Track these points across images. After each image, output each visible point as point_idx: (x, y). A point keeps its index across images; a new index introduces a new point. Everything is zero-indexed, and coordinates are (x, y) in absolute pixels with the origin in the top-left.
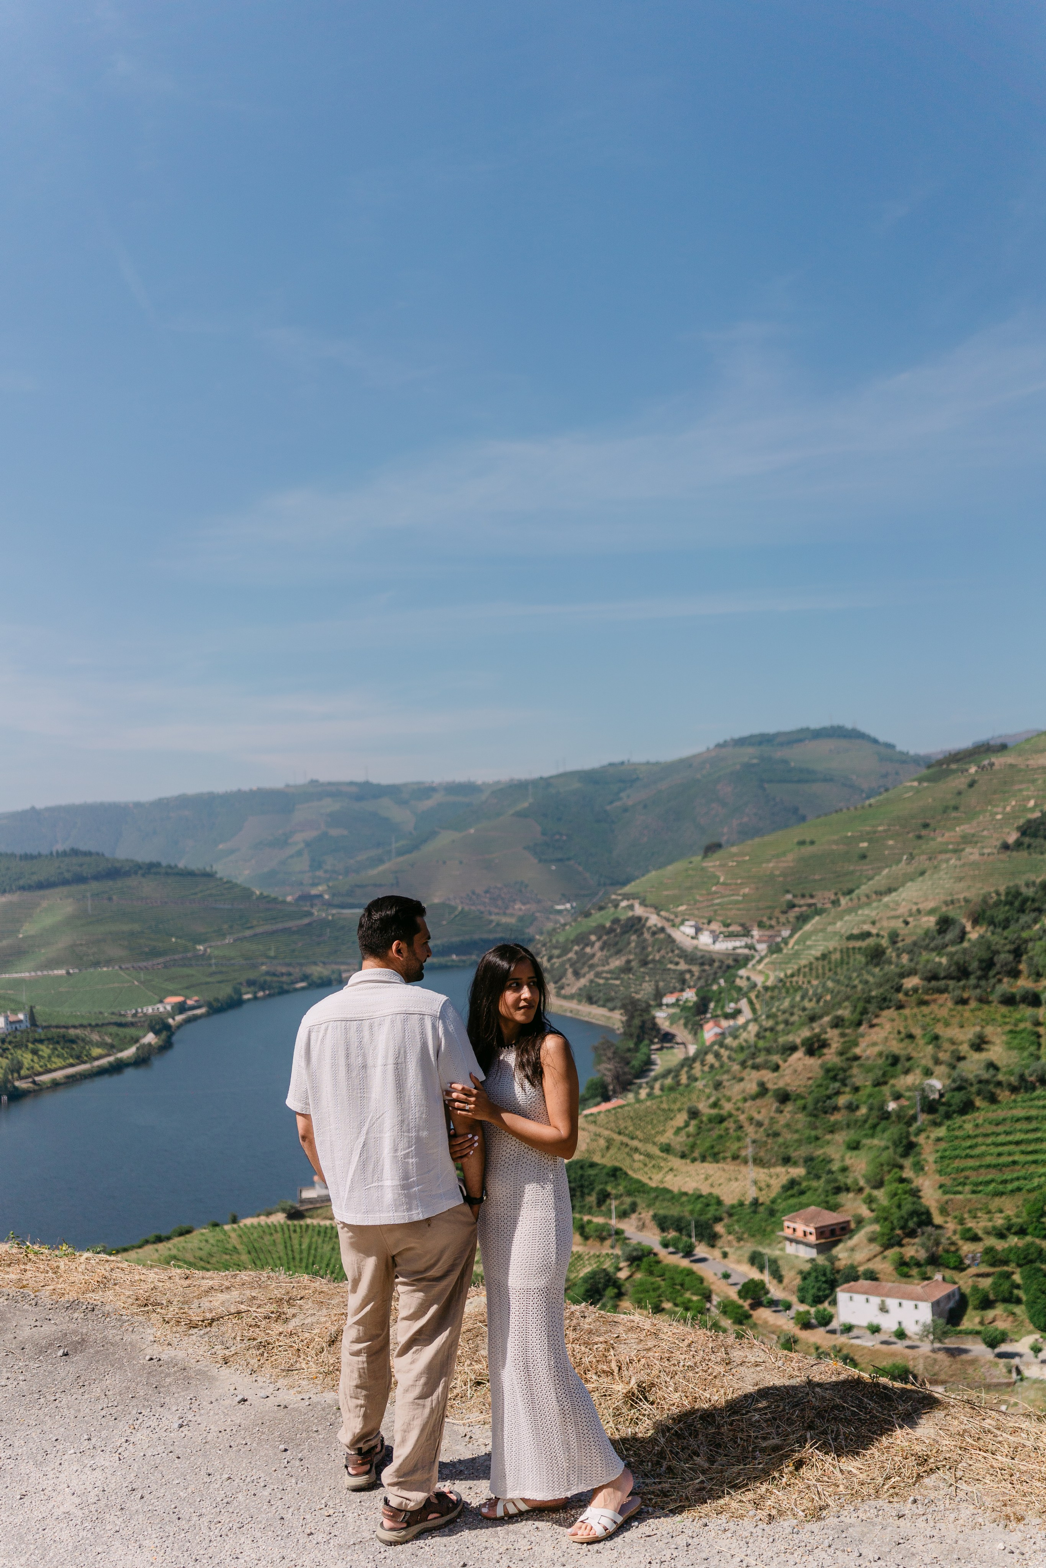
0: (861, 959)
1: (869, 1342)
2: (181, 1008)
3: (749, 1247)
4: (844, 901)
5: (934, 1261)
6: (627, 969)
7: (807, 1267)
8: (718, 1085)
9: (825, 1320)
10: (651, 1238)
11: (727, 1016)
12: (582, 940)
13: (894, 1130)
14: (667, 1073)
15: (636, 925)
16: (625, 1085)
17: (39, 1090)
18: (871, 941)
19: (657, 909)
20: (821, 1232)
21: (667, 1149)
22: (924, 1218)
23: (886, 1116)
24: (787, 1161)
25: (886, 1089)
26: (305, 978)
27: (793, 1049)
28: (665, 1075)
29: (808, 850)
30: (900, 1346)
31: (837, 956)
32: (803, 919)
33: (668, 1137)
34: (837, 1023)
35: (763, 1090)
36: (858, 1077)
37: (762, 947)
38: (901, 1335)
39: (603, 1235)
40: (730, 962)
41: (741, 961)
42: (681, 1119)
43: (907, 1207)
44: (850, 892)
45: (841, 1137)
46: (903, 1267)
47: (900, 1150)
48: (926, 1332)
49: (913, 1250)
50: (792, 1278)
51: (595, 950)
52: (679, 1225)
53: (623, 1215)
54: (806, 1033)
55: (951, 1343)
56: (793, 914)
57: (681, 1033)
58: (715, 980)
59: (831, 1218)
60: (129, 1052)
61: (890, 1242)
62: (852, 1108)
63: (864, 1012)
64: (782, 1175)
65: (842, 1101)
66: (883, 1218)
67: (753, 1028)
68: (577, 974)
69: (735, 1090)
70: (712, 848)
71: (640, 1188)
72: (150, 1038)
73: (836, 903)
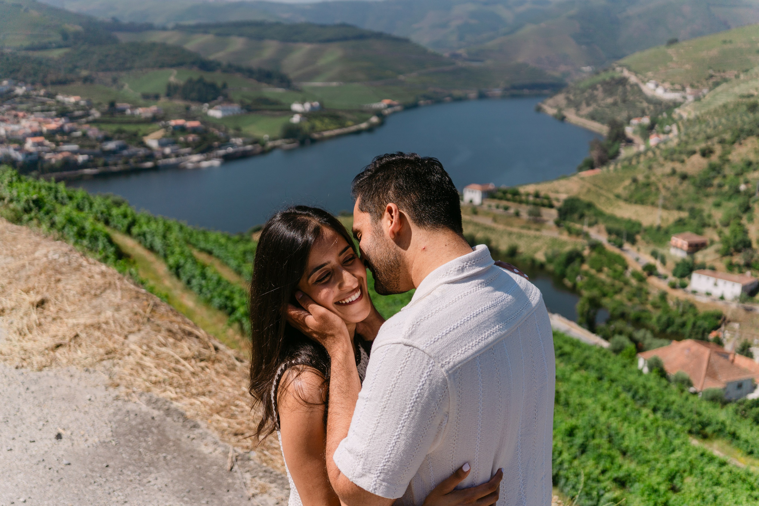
0: (745, 108)
1: (704, 300)
2: (390, 106)
3: (652, 247)
4: (742, 76)
5: (748, 266)
6: (615, 104)
7: (679, 261)
8: (650, 168)
9: (684, 286)
10: (603, 238)
11: (664, 133)
12: (593, 87)
13: (741, 200)
14: (626, 159)
15: (623, 81)
16: (603, 162)
17: (323, 139)
18: (752, 100)
19: (636, 73)
20: (690, 245)
21: (618, 197)
22: (747, 245)
23: (738, 192)
24: (680, 208)
25: (741, 179)
26: (450, 95)
27: (694, 152)
28: (625, 159)
29: (728, 46)
30: (720, 303)
31: (731, 106)
32: (717, 84)
33: (620, 190)
34: (722, 142)
35: (674, 172)
36: (728, 170)
37: (690, 98)
38: (722, 298)
39: (578, 233)
40: (671, 104)
41: (676, 104)
42: (627, 182)
43: (740, 237)
44: (746, 71)
45: (711, 200)
46: (731, 267)
47: (743, 209)
48: (735, 298)
49: (738, 259)
50: (671, 265)
51: (599, 93)
52: (618, 234)
53: (591, 225)
54: (703, 145)
55: (748, 305)
56: (711, 82)
57: (638, 139)
58: (661, 113)
59: (697, 239)
60: (364, 125)
61: (726, 253)
62: (720, 186)
63: (738, 137)
64: (675, 215)
65: (716, 182)
66: (725, 241)
67: (676, 141)
68: (588, 105)
69: (659, 171)
70: (673, 42)
71: (600, 214)
72: (374, 119)
73: (737, 77)
